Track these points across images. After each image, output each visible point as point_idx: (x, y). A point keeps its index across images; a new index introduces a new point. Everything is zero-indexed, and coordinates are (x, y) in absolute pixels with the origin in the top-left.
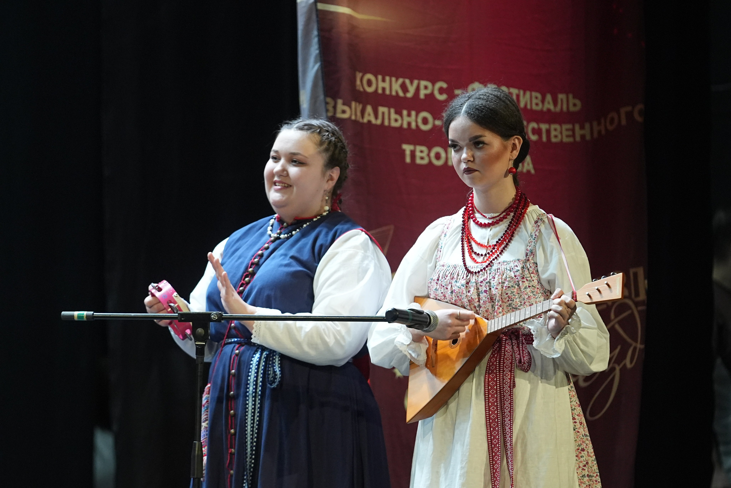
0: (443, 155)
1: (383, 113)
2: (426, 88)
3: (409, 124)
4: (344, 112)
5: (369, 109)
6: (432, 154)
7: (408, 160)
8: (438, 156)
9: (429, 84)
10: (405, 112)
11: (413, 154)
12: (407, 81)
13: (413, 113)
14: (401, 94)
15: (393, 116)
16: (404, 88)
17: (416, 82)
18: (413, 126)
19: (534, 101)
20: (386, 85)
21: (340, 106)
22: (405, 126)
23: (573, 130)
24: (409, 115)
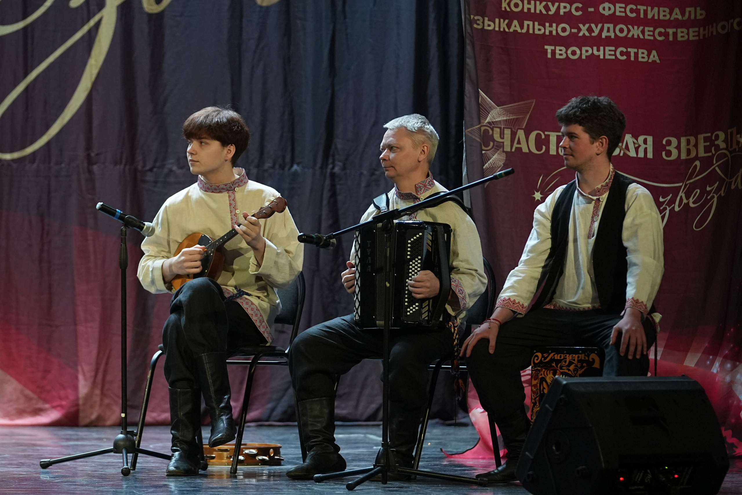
0: (578, 52)
1: (528, 25)
2: (565, 7)
3: (551, 32)
4: (489, 26)
5: (515, 22)
6: (569, 52)
7: (549, 56)
8: (574, 53)
9: (568, 6)
10: (547, 24)
11: (553, 52)
12: (550, 4)
13: (554, 25)
14: (544, 12)
15: (537, 26)
16: (547, 8)
17: (557, 4)
18: (554, 33)
19: (662, 14)
20: (532, 7)
21: (487, 22)
22: (547, 33)
23: (699, 32)
24: (551, 26)
